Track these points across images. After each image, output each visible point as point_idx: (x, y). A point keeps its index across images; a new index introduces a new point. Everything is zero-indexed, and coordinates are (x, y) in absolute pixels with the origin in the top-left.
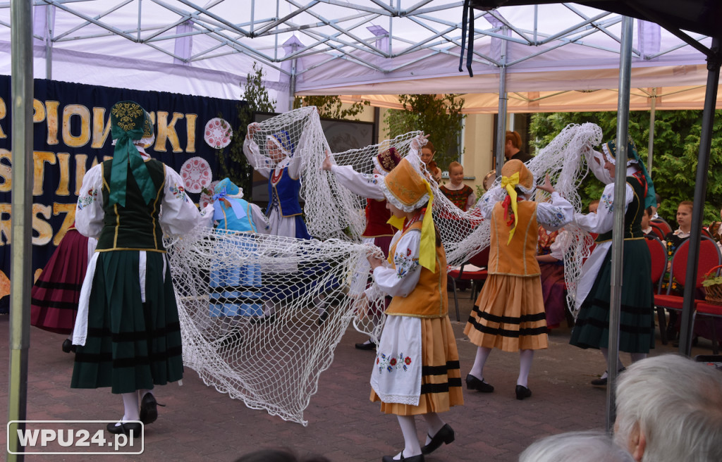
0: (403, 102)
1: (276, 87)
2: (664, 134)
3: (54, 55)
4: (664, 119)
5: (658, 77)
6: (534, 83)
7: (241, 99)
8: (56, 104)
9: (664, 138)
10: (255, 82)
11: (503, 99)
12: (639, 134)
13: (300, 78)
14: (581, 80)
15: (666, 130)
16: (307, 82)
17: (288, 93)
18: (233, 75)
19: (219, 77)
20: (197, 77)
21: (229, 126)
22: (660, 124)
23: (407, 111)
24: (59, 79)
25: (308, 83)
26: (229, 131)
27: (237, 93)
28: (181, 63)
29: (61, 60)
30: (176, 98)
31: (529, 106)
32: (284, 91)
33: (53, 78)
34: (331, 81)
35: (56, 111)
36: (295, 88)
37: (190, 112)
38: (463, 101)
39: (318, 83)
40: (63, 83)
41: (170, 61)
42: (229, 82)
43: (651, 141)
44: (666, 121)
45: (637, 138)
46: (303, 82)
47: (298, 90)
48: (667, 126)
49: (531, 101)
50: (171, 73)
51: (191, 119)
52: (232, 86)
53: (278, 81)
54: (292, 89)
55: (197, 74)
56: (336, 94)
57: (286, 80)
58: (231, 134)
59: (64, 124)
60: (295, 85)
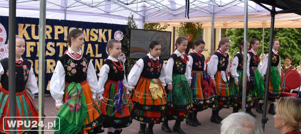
0: (182, 25)
1: (138, 20)
2: (268, 36)
3: (67, 12)
4: (268, 30)
5: (262, 17)
6: (223, 19)
7: (126, 24)
8: (67, 27)
9: (268, 37)
10: (131, 18)
11: (213, 24)
12: (260, 35)
13: (146, 17)
14: (238, 18)
15: (269, 34)
16: (148, 18)
17: (142, 22)
18: (124, 17)
19: (119, 17)
20: (112, 18)
21: (122, 33)
22: (267, 32)
23: (183, 28)
24: (68, 20)
25: (149, 19)
26: (122, 35)
27: (125, 22)
28: (107, 13)
29: (69, 14)
30: (105, 25)
31: (224, 26)
32: (141, 21)
33: (66, 20)
34: (155, 18)
35: (67, 30)
37: (110, 29)
38: (202, 24)
39: (152, 19)
41: (103, 12)
43: (263, 37)
44: (269, 31)
45: (259, 37)
46: (147, 18)
47: (145, 21)
48: (269, 33)
49: (224, 24)
50: (104, 16)
51: (110, 31)
52: (123, 20)
53: (139, 18)
55: (112, 16)
56: (158, 22)
57: (141, 18)
58: (123, 36)
60: (144, 19)
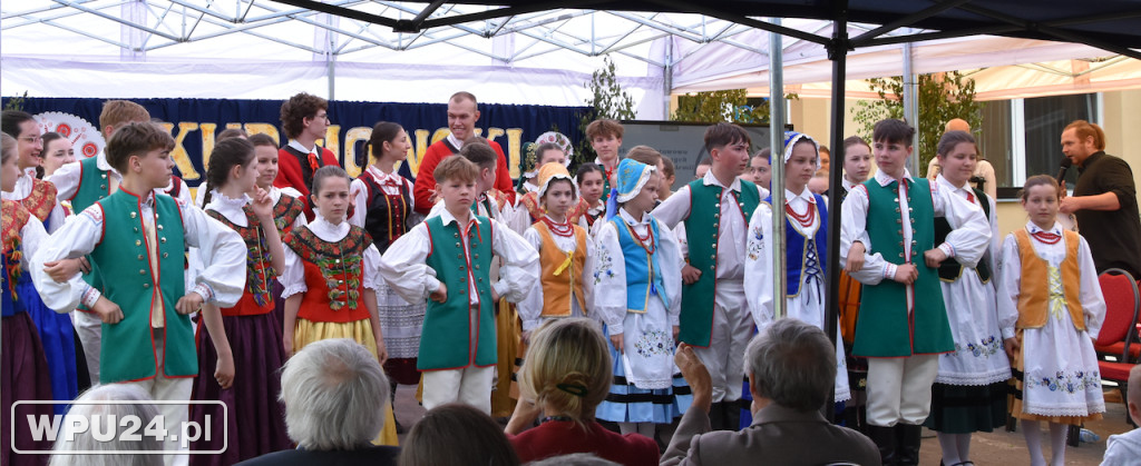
0: (877, 89)
1: (644, 84)
3: (337, 70)
7: (586, 105)
8: (337, 128)
10: (607, 77)
13: (676, 70)
16: (684, 74)
17: (662, 92)
18: (577, 73)
19: (556, 77)
20: (525, 81)
21: (567, 141)
23: (888, 102)
24: (341, 99)
25: (686, 76)
26: (568, 148)
27: (579, 97)
28: (503, 64)
29: (347, 75)
30: (491, 111)
31: (1075, 83)
32: (655, 89)
33: (336, 99)
34: (710, 71)
35: (337, 137)
36: (671, 83)
37: (512, 127)
38: (973, 83)
39: (698, 74)
40: (346, 102)
41: (488, 62)
42: (571, 84)
46: (680, 74)
47: (674, 86)
49: (1075, 76)
50: (488, 80)
51: (514, 136)
52: (575, 87)
53: (645, 75)
54: (667, 86)
55: (526, 76)
57: (656, 73)
58: (571, 153)
59: (346, 152)
60: (671, 79)
